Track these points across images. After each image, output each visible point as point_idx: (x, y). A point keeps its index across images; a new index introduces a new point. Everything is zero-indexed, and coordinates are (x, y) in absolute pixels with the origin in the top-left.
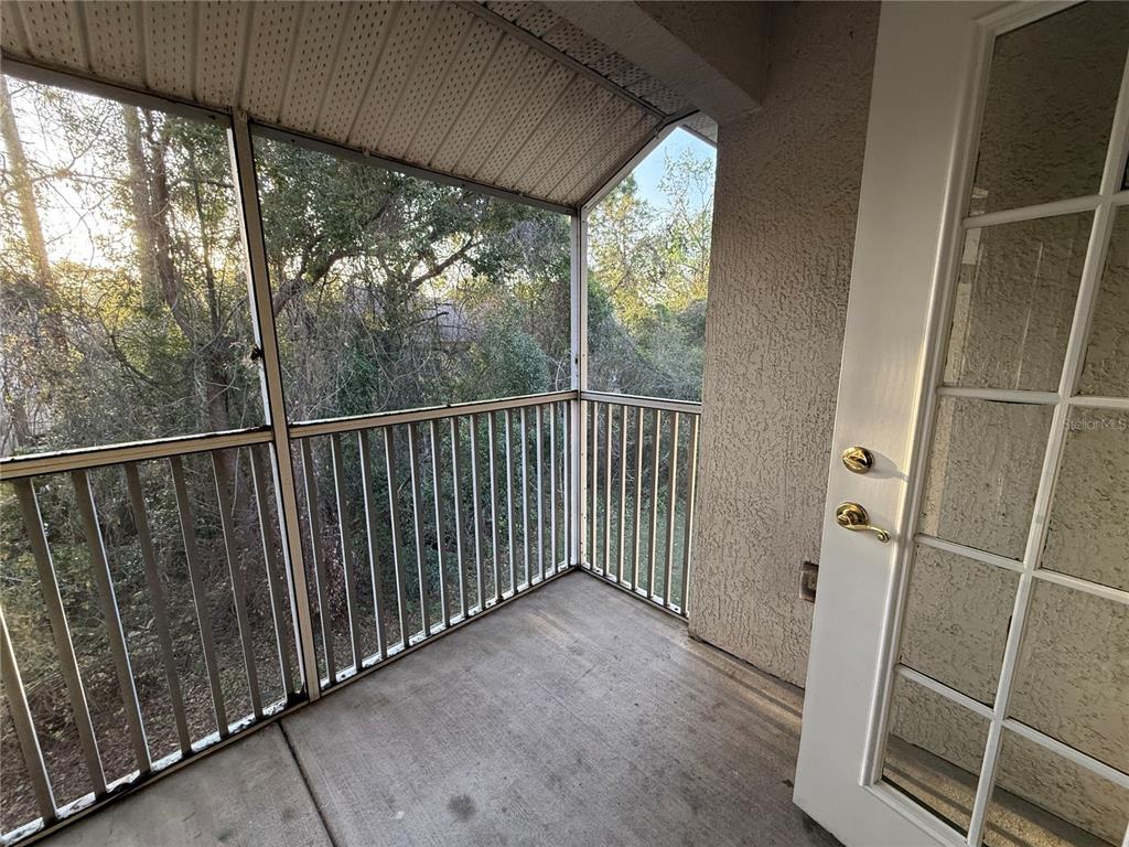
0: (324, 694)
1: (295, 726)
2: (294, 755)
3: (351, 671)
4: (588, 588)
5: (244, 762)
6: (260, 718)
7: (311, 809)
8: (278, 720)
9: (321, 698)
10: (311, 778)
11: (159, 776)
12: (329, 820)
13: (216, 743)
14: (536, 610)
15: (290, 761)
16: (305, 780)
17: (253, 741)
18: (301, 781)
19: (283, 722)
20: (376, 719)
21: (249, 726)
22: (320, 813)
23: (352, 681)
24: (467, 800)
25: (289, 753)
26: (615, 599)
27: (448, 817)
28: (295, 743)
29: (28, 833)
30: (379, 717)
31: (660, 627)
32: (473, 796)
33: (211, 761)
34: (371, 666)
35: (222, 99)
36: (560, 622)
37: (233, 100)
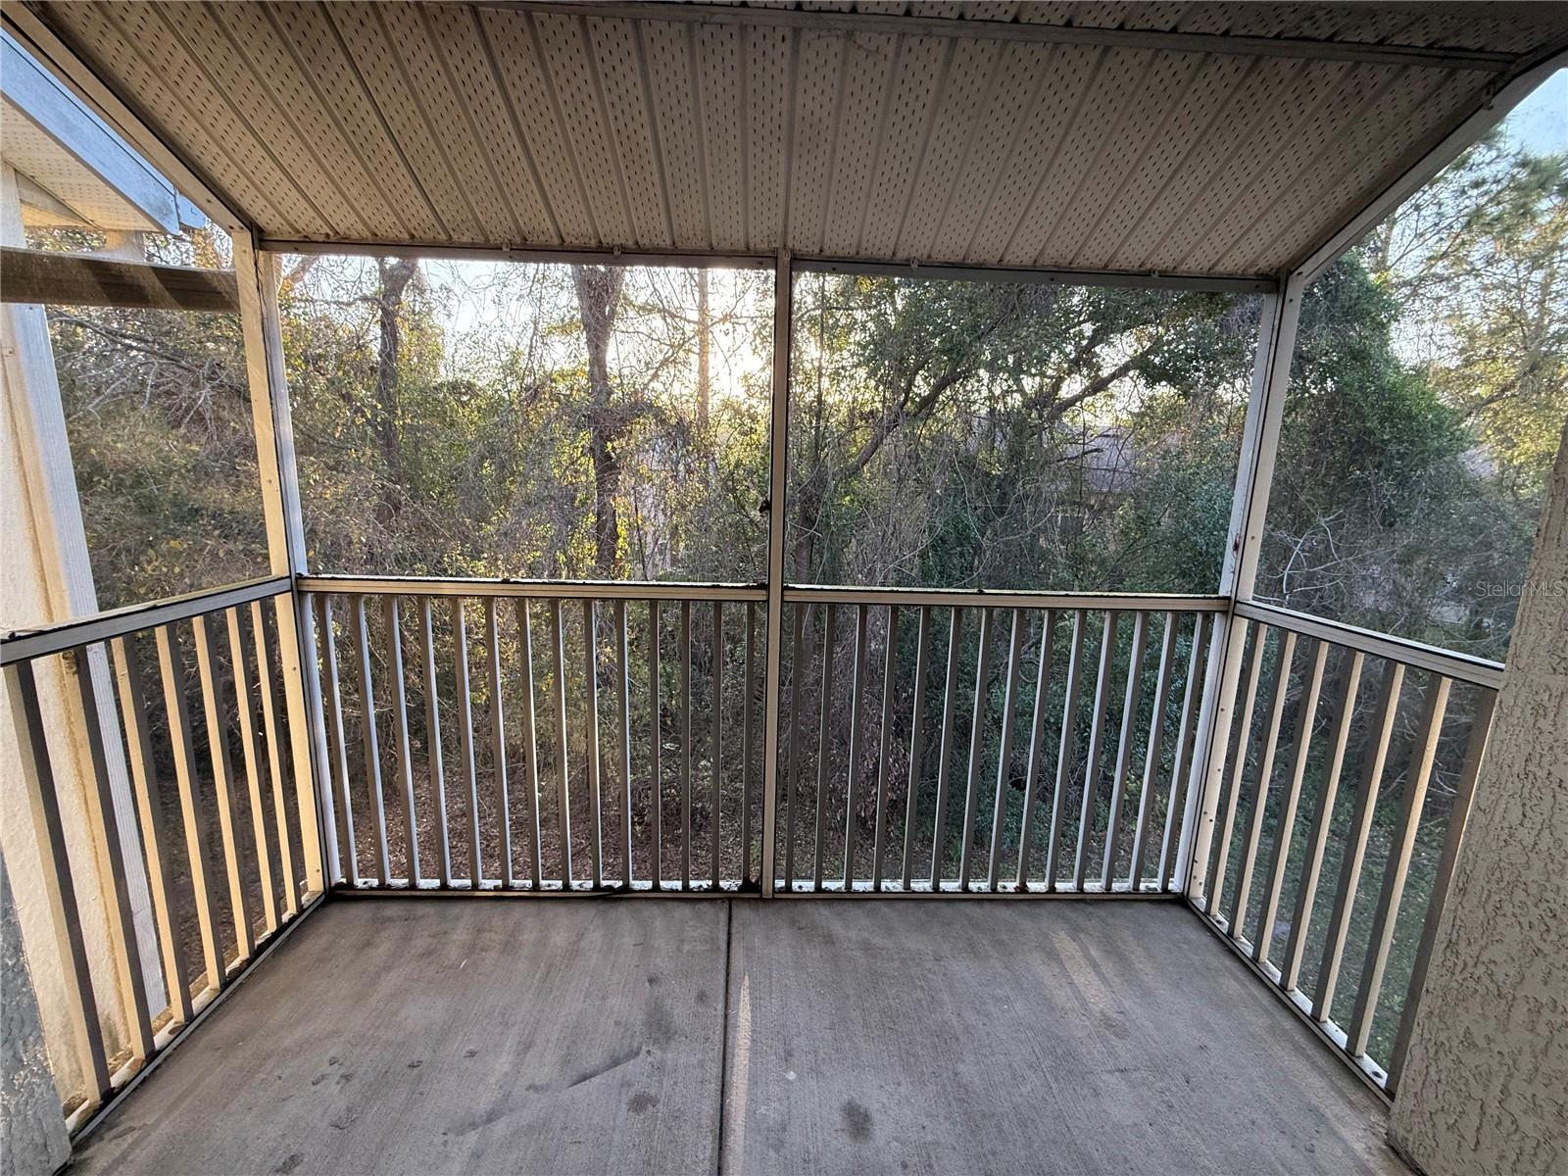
0: (777, 896)
1: (743, 914)
2: (729, 944)
3: (809, 886)
4: (1187, 941)
5: (691, 923)
6: (716, 888)
7: (720, 1006)
8: (730, 898)
9: (774, 899)
10: (732, 976)
11: (631, 895)
12: (729, 1030)
13: (677, 891)
14: (1075, 931)
15: (724, 947)
16: (728, 974)
17: (704, 907)
18: (723, 972)
19: (734, 903)
20: (813, 953)
21: (706, 891)
22: (726, 1016)
23: (805, 898)
24: (867, 1117)
25: (725, 938)
26: (1233, 984)
27: (837, 1118)
28: (734, 931)
29: (553, 888)
30: (816, 955)
31: (1317, 1085)
32: (876, 1117)
33: (670, 905)
34: (830, 892)
35: (769, 242)
36: (1108, 968)
37: (778, 241)
